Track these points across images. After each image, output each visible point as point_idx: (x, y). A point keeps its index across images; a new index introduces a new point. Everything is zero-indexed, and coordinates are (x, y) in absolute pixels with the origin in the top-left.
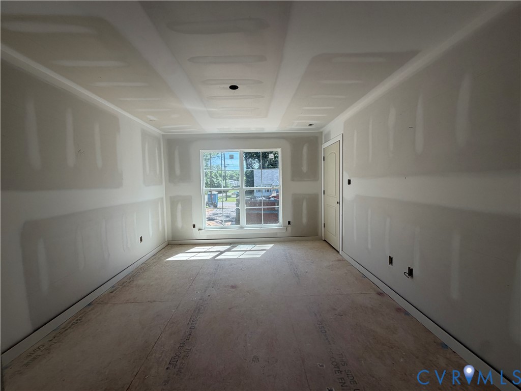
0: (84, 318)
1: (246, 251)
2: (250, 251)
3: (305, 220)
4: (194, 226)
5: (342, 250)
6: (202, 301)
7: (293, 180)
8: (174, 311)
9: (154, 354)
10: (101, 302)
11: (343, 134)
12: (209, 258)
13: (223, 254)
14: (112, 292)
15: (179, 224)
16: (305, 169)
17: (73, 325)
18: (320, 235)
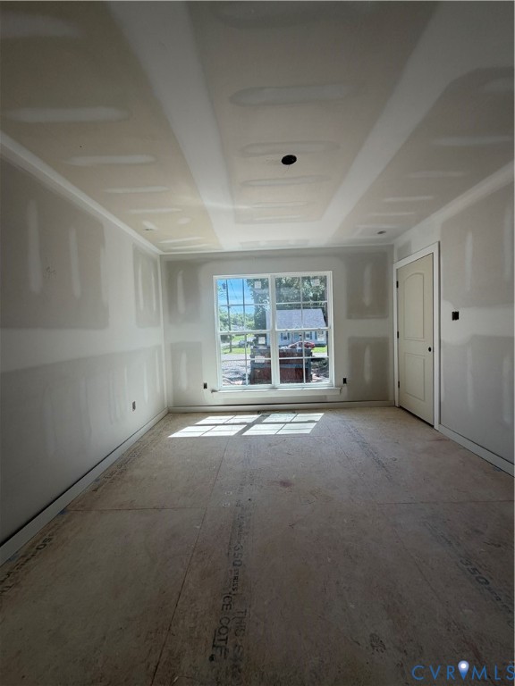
0: (55, 537)
1: (286, 423)
2: (291, 423)
3: (368, 377)
4: (205, 386)
5: (440, 423)
6: (240, 508)
7: (349, 317)
8: (198, 527)
9: (181, 622)
10: (81, 507)
11: (439, 243)
12: (232, 434)
13: (252, 428)
14: (96, 490)
15: (184, 384)
16: (367, 300)
17: (39, 551)
18: (391, 399)
